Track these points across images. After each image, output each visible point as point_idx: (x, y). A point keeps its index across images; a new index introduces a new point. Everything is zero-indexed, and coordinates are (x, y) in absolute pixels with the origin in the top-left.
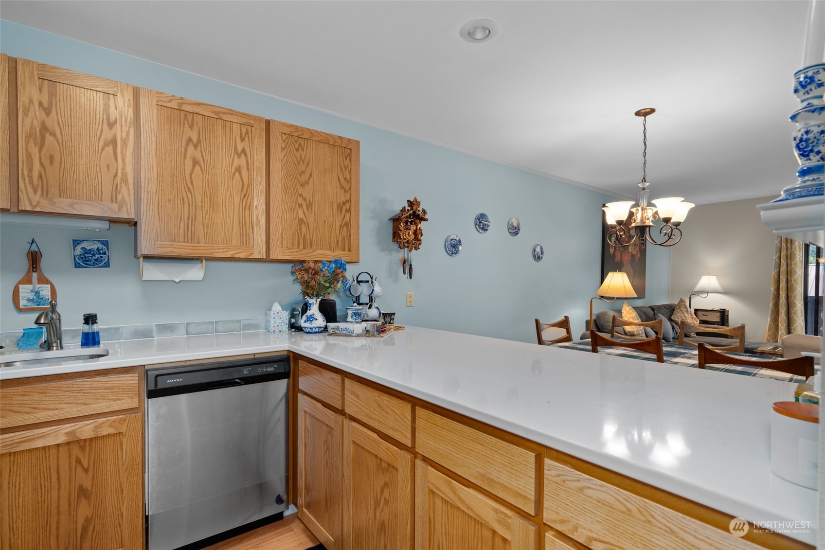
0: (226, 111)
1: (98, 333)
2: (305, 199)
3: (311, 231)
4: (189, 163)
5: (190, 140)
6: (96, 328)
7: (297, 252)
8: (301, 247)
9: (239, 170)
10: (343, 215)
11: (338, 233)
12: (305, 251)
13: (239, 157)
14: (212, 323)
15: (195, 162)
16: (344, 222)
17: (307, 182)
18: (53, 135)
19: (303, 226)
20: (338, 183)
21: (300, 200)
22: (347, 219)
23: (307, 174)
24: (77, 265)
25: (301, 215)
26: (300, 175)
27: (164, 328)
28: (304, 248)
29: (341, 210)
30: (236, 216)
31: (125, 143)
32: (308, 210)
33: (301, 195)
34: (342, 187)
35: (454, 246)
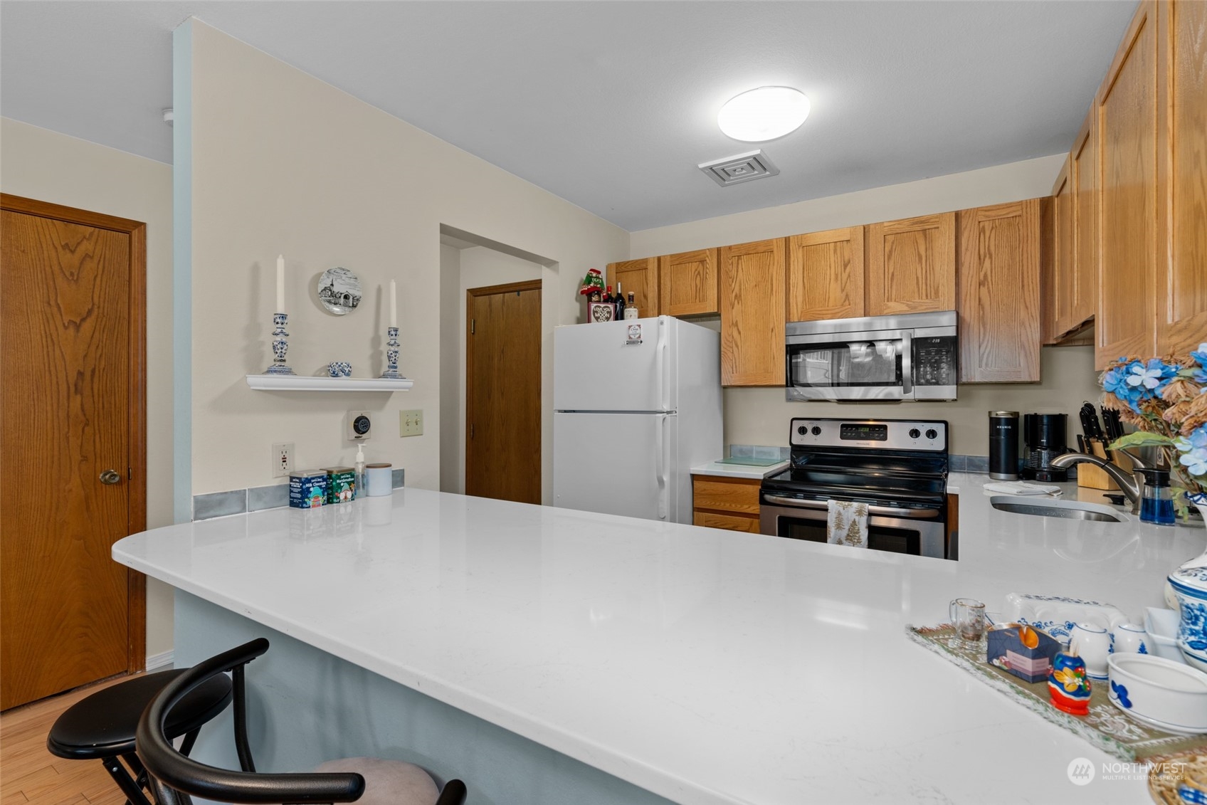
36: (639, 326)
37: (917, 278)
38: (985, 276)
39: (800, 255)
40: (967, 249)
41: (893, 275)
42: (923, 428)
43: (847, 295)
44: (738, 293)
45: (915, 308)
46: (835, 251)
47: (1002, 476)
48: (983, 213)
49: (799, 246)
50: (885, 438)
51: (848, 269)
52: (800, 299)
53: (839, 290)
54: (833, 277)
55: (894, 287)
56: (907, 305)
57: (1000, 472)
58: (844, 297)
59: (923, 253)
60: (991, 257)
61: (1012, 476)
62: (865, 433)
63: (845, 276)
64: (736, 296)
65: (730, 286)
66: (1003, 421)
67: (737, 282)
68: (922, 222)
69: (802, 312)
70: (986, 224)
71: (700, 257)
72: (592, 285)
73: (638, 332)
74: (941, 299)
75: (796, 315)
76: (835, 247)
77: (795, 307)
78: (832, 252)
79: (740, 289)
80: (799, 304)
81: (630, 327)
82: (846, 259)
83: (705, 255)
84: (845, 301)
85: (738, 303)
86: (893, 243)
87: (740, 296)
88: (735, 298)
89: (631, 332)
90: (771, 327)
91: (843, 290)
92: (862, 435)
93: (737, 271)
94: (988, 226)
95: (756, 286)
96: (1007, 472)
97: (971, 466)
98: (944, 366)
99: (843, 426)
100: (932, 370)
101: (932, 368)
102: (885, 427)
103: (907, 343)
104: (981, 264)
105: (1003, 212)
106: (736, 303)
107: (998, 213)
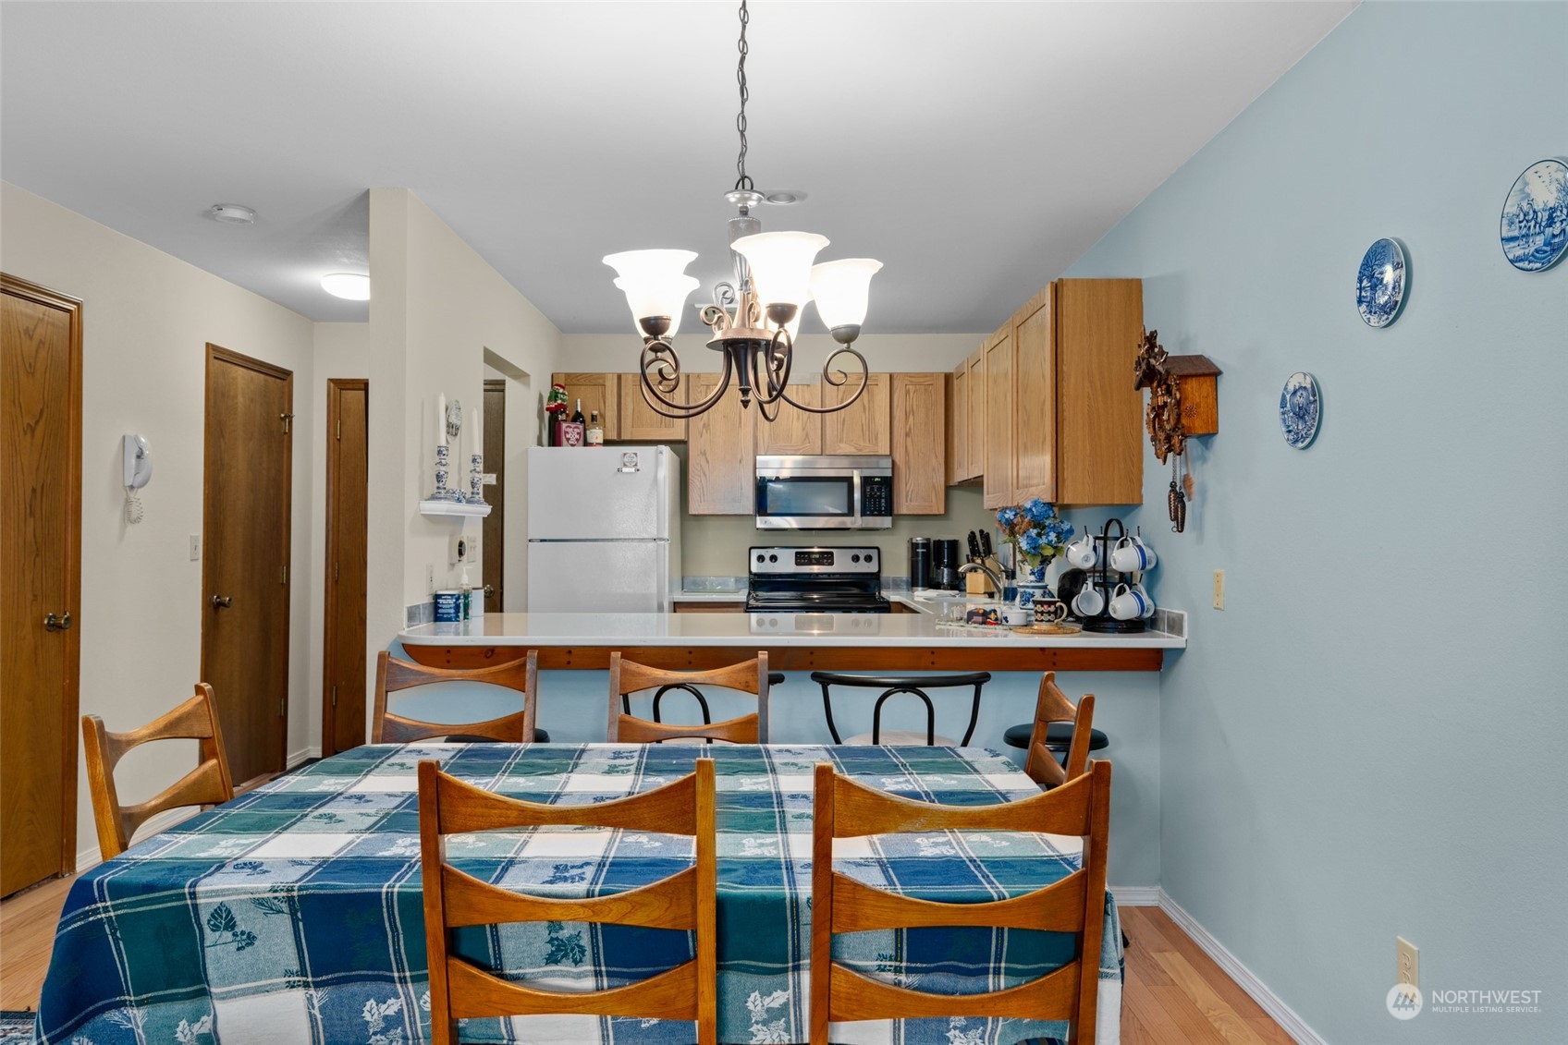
2: (1026, 413)
4: (994, 404)
5: (994, 378)
8: (1025, 485)
9: (1006, 397)
10: (1043, 423)
13: (1006, 380)
15: (996, 402)
16: (1044, 435)
17: (1027, 385)
18: (973, 411)
19: (1026, 454)
20: (1041, 370)
21: (1025, 416)
22: (1045, 429)
23: (1028, 373)
25: (1025, 438)
26: (1025, 377)
29: (1043, 414)
30: (1005, 455)
31: (981, 403)
32: (1028, 428)
33: (1025, 408)
34: (1043, 375)
35: (1301, 413)
36: (636, 454)
37: (862, 425)
38: (910, 429)
40: (897, 406)
41: (844, 420)
42: (862, 554)
43: (807, 435)
45: (860, 450)
46: (797, 393)
47: (920, 586)
48: (909, 378)
50: (832, 564)
52: (766, 435)
53: (800, 429)
55: (845, 431)
56: (855, 448)
57: (918, 584)
58: (804, 436)
59: (866, 405)
60: (913, 414)
61: (926, 586)
62: (815, 559)
63: (805, 417)
64: (704, 425)
66: (920, 546)
69: (768, 446)
70: (910, 386)
72: (559, 402)
73: (634, 460)
74: (880, 444)
75: (762, 449)
76: (797, 389)
77: (762, 440)
78: (795, 393)
79: (709, 419)
80: (765, 438)
81: (625, 454)
82: (807, 401)
84: (805, 439)
85: (709, 435)
86: (844, 392)
87: (709, 425)
88: (703, 428)
89: (626, 459)
90: (739, 457)
91: (803, 430)
92: (814, 561)
94: (911, 388)
95: (724, 417)
96: (923, 586)
97: (896, 585)
98: (883, 500)
99: (797, 553)
100: (875, 504)
101: (875, 502)
102: (832, 553)
103: (857, 481)
104: (907, 418)
105: (922, 380)
106: (704, 431)
107: (919, 380)
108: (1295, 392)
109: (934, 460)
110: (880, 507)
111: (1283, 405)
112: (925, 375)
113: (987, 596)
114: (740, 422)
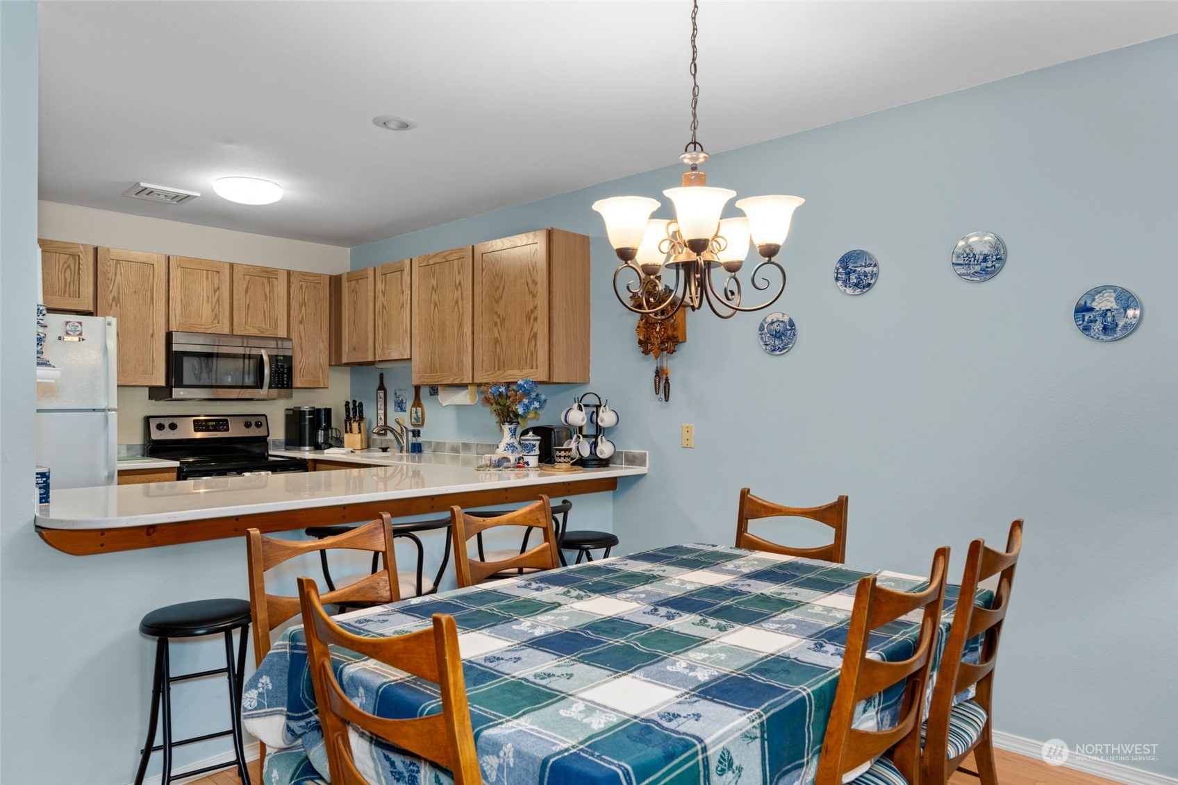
0: (449, 252)
1: (420, 444)
2: (499, 317)
3: (504, 350)
4: (432, 306)
5: (433, 287)
6: (420, 440)
7: (492, 374)
8: (496, 368)
9: (457, 302)
10: (531, 326)
11: (526, 347)
12: (498, 373)
13: (457, 290)
14: (490, 445)
15: (436, 305)
16: (532, 334)
17: (501, 297)
18: (386, 309)
19: (498, 346)
20: (526, 288)
21: (496, 319)
22: (535, 330)
23: (501, 288)
24: (431, 394)
25: (497, 335)
26: (496, 291)
27: (466, 446)
28: (499, 369)
29: (530, 320)
30: (455, 345)
31: (407, 304)
32: (501, 327)
33: (496, 313)
34: (530, 292)
35: (778, 335)
36: (80, 323)
37: (264, 311)
38: (302, 318)
39: (179, 274)
40: (293, 298)
41: (249, 306)
42: (254, 420)
43: (216, 315)
44: (116, 296)
45: (263, 332)
46: (207, 277)
47: (307, 448)
48: (302, 276)
49: (178, 266)
50: (227, 430)
51: (217, 294)
52: (178, 312)
53: (210, 310)
54: (205, 298)
55: (249, 315)
56: (259, 330)
57: (305, 446)
58: (214, 316)
59: (268, 294)
60: (305, 306)
61: (312, 447)
62: (212, 426)
63: (215, 299)
64: (114, 298)
65: (108, 287)
66: (307, 413)
67: (116, 282)
68: (267, 272)
69: (180, 324)
70: (303, 283)
71: (72, 250)
73: (79, 328)
74: (279, 329)
75: (174, 325)
76: (207, 274)
77: (174, 317)
78: (205, 278)
79: (119, 293)
80: (178, 316)
81: (67, 322)
82: (216, 286)
83: (77, 250)
84: (214, 320)
85: (117, 305)
86: (249, 281)
87: (119, 299)
88: (113, 301)
89: (69, 328)
90: (151, 333)
91: (213, 311)
92: (211, 428)
93: (116, 275)
94: (304, 284)
95: (135, 292)
96: (310, 446)
97: (276, 445)
98: (285, 376)
99: (195, 421)
100: (279, 378)
101: (279, 376)
102: (227, 421)
103: (266, 358)
104: (301, 309)
105: (312, 278)
106: (114, 304)
107: (309, 278)
108: (772, 323)
109: (321, 344)
110: (283, 381)
111: (761, 328)
112: (315, 275)
113: (381, 450)
114: (152, 299)
